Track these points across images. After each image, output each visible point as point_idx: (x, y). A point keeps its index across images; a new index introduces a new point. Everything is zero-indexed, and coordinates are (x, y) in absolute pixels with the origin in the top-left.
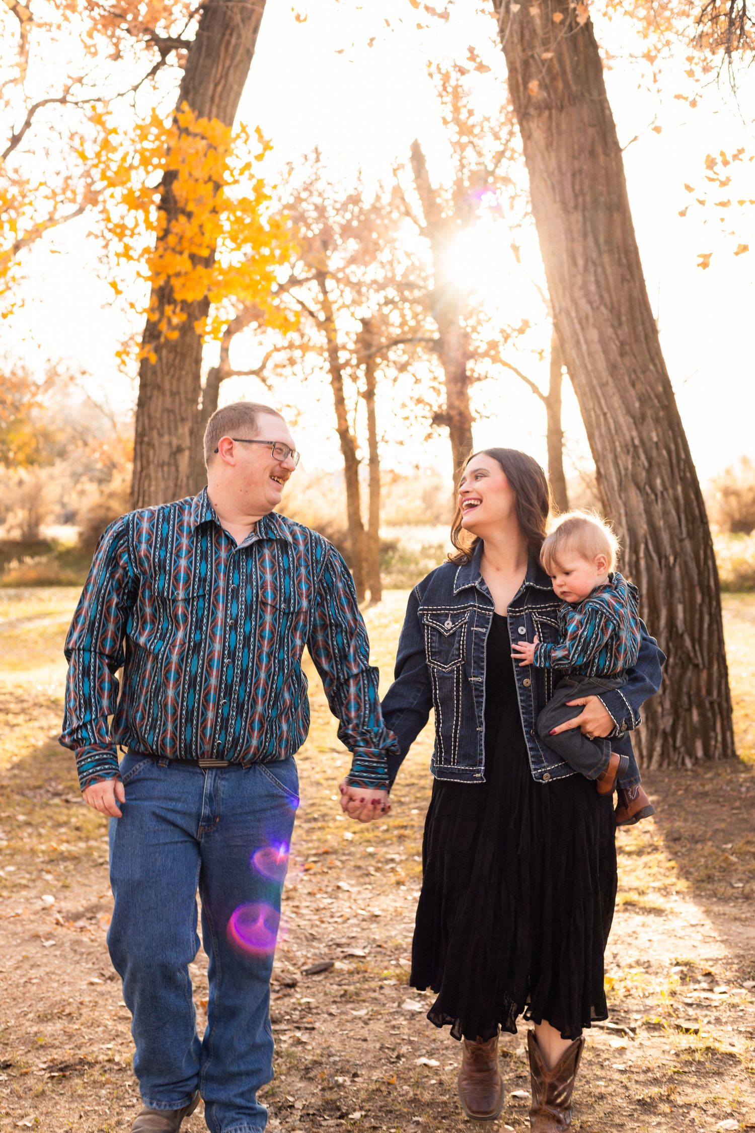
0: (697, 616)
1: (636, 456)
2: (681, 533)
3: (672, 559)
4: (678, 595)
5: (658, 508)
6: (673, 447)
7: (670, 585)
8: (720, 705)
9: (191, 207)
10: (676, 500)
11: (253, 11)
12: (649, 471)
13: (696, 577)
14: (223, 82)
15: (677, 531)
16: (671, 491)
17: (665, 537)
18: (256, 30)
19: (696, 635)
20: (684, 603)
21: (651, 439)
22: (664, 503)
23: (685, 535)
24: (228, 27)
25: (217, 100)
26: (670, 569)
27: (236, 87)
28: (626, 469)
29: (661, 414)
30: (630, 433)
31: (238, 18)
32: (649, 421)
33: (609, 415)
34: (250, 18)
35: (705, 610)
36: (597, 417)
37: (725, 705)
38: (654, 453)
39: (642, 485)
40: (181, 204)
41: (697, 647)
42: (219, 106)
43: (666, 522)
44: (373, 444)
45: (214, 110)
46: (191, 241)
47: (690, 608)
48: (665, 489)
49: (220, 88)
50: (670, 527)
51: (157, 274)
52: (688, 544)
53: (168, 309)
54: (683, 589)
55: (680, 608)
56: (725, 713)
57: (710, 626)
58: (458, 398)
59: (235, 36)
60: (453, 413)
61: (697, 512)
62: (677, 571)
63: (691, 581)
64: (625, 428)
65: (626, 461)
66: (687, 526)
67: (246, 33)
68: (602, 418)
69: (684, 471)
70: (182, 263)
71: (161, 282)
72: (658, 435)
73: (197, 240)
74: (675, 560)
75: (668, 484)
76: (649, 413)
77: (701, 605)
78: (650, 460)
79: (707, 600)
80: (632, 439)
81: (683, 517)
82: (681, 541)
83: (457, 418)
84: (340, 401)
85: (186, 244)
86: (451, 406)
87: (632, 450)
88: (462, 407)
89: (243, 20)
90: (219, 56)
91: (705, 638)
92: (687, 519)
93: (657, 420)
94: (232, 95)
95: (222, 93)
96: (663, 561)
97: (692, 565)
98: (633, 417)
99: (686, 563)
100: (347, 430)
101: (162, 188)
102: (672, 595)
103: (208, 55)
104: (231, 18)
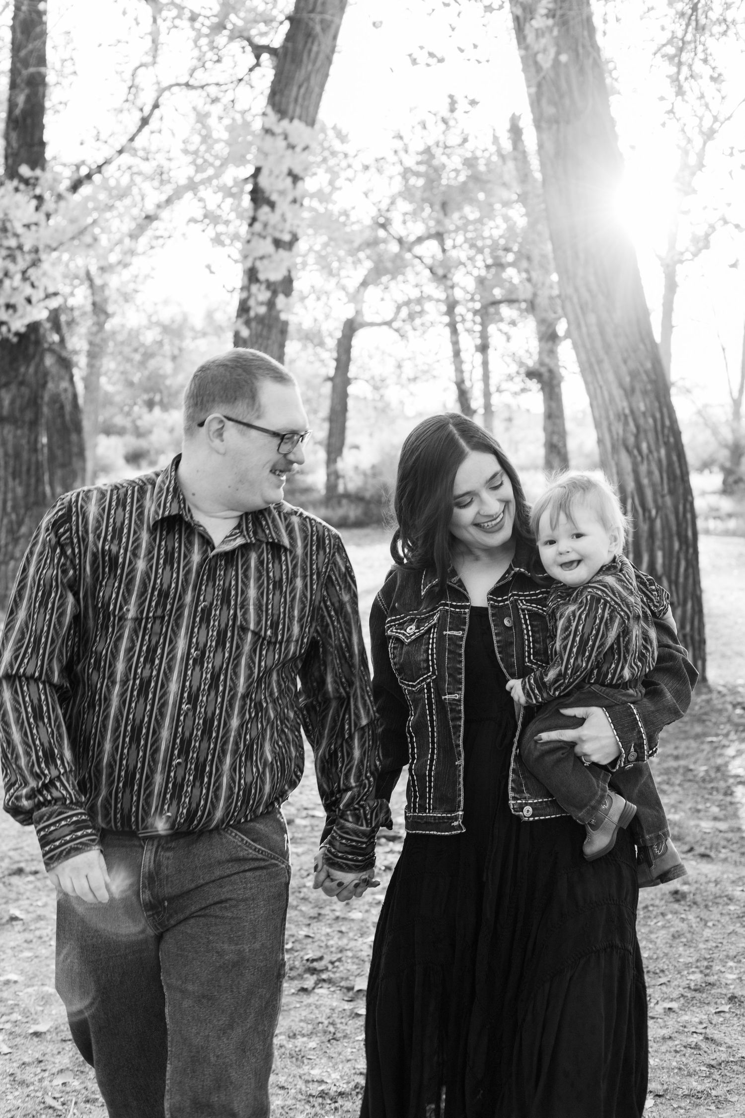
0: (674, 561)
1: (626, 424)
2: (663, 489)
3: (654, 512)
4: (658, 543)
5: (643, 469)
6: (658, 415)
7: (652, 534)
8: (692, 638)
9: (274, 197)
10: (660, 461)
11: (332, 22)
12: (637, 436)
13: (674, 528)
14: (305, 85)
15: (659, 488)
16: (655, 454)
17: (649, 493)
18: (335, 38)
19: (673, 577)
20: (663, 550)
21: (639, 408)
22: (649, 464)
23: (666, 490)
24: (310, 35)
25: (300, 100)
26: (652, 521)
27: (317, 90)
28: (618, 434)
29: (649, 387)
30: (622, 404)
31: (318, 28)
32: (638, 394)
33: (604, 388)
34: (329, 26)
35: (682, 556)
36: (595, 389)
37: (697, 637)
38: (641, 421)
39: (630, 448)
40: (267, 195)
41: (673, 588)
42: (302, 106)
43: (650, 480)
44: (487, 395)
45: (298, 110)
46: (274, 227)
47: (669, 555)
48: (650, 451)
49: (302, 90)
50: (653, 485)
51: (246, 257)
52: (668, 500)
53: (254, 288)
54: (663, 538)
55: (659, 555)
56: (697, 645)
57: (686, 570)
58: (548, 356)
59: (316, 44)
60: (543, 370)
61: (678, 472)
62: (658, 524)
63: (670, 530)
64: (617, 399)
65: (618, 428)
66: (669, 484)
67: (325, 40)
68: (598, 391)
69: (668, 437)
70: (267, 246)
71: (249, 264)
72: (646, 406)
73: (280, 227)
74: (657, 513)
75: (653, 447)
76: (638, 386)
77: (678, 552)
78: (638, 427)
79: (684, 548)
80: (623, 409)
81: (665, 476)
82: (663, 496)
83: (546, 375)
84: (457, 353)
85: (270, 230)
86: (542, 363)
87: (622, 418)
88: (552, 365)
89: (323, 30)
90: (301, 61)
91: (681, 580)
92: (669, 478)
93: (645, 393)
94: (314, 96)
95: (305, 94)
96: (647, 514)
97: (672, 518)
98: (625, 390)
99: (666, 516)
100: (463, 381)
101: (251, 180)
102: (653, 542)
103: (293, 61)
104: (313, 29)
